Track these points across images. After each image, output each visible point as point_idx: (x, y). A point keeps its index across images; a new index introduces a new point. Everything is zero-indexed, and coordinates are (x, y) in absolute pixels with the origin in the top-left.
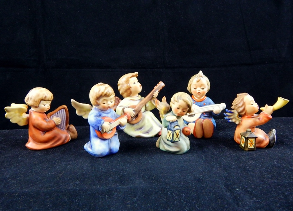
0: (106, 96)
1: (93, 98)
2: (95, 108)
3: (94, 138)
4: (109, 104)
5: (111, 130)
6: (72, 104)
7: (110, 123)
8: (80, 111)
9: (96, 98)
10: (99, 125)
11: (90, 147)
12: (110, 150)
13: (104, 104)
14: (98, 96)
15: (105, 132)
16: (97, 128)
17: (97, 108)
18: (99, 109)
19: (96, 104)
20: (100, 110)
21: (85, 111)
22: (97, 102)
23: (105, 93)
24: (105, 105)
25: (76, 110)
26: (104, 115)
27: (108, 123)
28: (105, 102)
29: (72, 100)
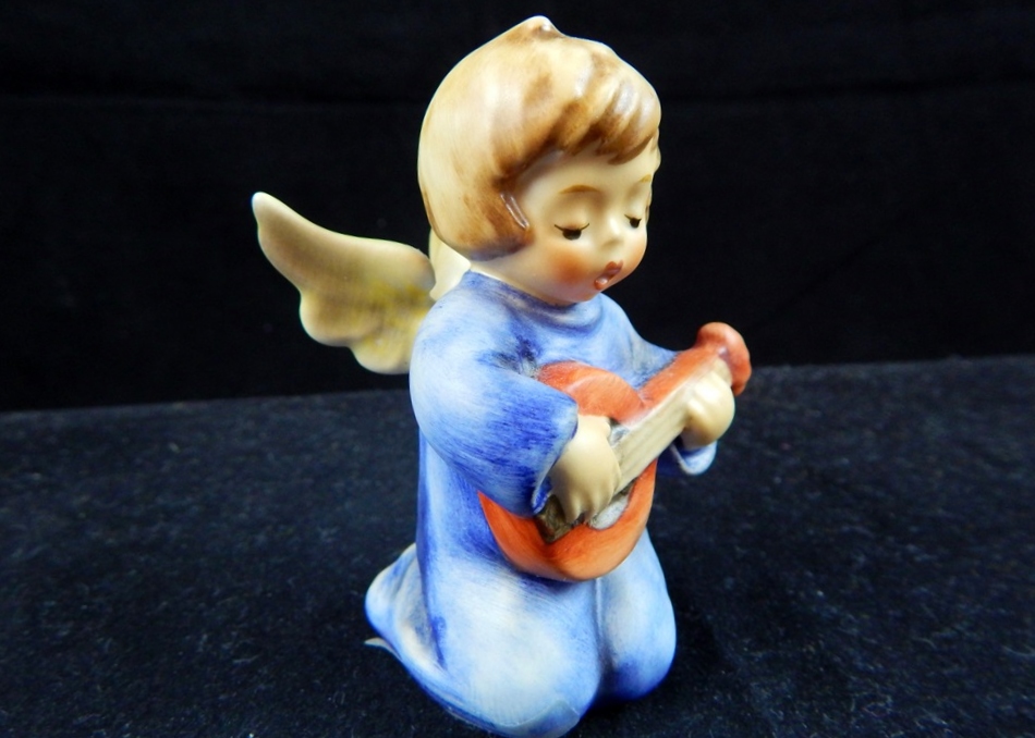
0: (599, 152)
1: (459, 169)
2: (474, 283)
3: (454, 555)
4: (613, 243)
5: (623, 493)
6: (262, 236)
7: (614, 422)
8: (333, 308)
9: (493, 167)
10: (532, 457)
11: (419, 631)
12: (612, 676)
13: (572, 233)
14: (518, 144)
15: (583, 518)
16: (505, 488)
17: (492, 274)
18: (506, 288)
19: (488, 231)
20: (523, 296)
21: (376, 308)
22: (498, 220)
23: (595, 111)
24: (583, 246)
25: (294, 298)
26: (555, 347)
27: (604, 422)
28: (580, 216)
29: (263, 201)
